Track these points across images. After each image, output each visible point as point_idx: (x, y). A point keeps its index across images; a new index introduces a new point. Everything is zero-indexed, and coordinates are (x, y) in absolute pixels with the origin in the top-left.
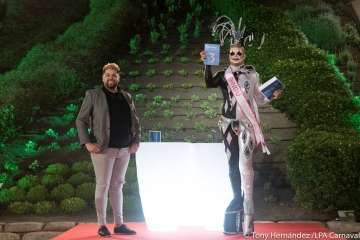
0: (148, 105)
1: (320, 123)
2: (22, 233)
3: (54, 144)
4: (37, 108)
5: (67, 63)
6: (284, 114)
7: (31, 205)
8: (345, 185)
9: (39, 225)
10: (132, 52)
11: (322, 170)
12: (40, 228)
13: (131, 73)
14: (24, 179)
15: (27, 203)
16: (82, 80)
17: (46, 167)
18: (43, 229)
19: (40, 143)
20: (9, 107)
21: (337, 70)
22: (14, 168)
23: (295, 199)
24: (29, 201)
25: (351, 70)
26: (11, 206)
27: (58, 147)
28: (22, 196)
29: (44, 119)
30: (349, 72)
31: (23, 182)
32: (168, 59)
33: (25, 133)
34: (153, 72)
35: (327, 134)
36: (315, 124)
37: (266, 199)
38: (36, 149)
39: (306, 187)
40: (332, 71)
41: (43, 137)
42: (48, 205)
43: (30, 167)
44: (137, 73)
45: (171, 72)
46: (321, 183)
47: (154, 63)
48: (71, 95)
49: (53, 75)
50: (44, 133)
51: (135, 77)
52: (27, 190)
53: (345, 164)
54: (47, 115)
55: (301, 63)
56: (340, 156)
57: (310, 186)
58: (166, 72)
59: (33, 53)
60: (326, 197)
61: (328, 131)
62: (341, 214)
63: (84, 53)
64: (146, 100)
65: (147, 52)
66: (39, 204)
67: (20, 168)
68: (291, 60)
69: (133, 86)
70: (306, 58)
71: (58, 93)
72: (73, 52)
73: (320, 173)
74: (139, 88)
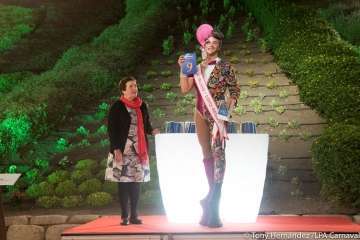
0: (178, 103)
1: (349, 117)
2: (46, 226)
3: (84, 141)
4: (69, 106)
5: (101, 63)
6: (315, 111)
7: (58, 199)
9: (64, 218)
11: (348, 163)
12: (64, 221)
13: (163, 73)
14: (54, 174)
15: (55, 197)
17: (76, 163)
18: (67, 222)
19: (71, 141)
20: (42, 106)
22: (45, 164)
23: (322, 193)
24: (56, 195)
26: (40, 200)
27: (89, 144)
28: (51, 191)
29: (77, 117)
31: (52, 177)
33: (57, 131)
35: (355, 128)
36: (344, 118)
37: (292, 193)
38: (67, 146)
39: (332, 180)
41: (75, 135)
42: (75, 199)
43: (60, 163)
44: (169, 72)
46: (348, 177)
48: (103, 94)
49: (86, 76)
50: (75, 131)
51: (166, 76)
52: (56, 185)
54: (80, 114)
55: (331, 58)
57: (337, 180)
59: (69, 54)
60: (353, 190)
61: (356, 125)
63: (118, 53)
64: (176, 98)
66: (66, 198)
67: (50, 164)
68: (321, 56)
69: (164, 85)
70: (337, 54)
71: (91, 93)
72: (106, 54)
73: (347, 166)
74: (171, 88)
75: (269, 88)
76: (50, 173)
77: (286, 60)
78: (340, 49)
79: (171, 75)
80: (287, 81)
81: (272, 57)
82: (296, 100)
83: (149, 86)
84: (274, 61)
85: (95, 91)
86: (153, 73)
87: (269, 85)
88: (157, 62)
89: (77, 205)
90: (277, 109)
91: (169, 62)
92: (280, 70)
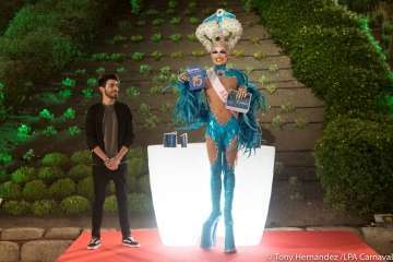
0: (155, 78)
1: (353, 107)
2: (21, 242)
3: (50, 128)
4: (29, 84)
5: (61, 29)
6: (310, 90)
7: (28, 204)
8: (382, 185)
9: (40, 231)
10: (133, 11)
11: (356, 168)
12: (40, 235)
13: (133, 38)
14: (19, 172)
15: (23, 202)
16: (79, 48)
17: (43, 156)
19: (34, 127)
21: (371, 38)
22: (7, 158)
23: (326, 200)
24: (26, 200)
25: (386, 33)
27: (55, 132)
28: (18, 193)
29: (38, 96)
30: (384, 37)
31: (18, 175)
32: (175, 20)
33: (16, 113)
34: (159, 36)
35: (362, 123)
36: (348, 109)
37: (292, 197)
38: (30, 134)
39: (337, 187)
40: (366, 40)
41: (37, 119)
42: (47, 205)
43: (25, 157)
44: (141, 38)
45: (179, 36)
46: (355, 183)
47: (160, 25)
48: (66, 66)
49: (45, 44)
50: (37, 114)
51: (137, 42)
52: (22, 185)
53: (383, 161)
54: (40, 92)
55: (330, 30)
56: (377, 153)
57: (343, 186)
58: (174, 37)
59: (22, 16)
60: (360, 198)
61: (362, 118)
62: (378, 218)
63: (80, 15)
64: (151, 72)
65: (150, 12)
66: (37, 203)
67: (13, 158)
68: (318, 27)
69: (137, 55)
70: (336, 24)
71: (52, 65)
72: (67, 15)
73: (354, 171)
74: (144, 57)
75: (257, 59)
76: (15, 170)
77: (276, 26)
78: (339, 17)
79: (143, 41)
80: (276, 50)
81: (258, 19)
82: (288, 75)
83: (118, 55)
84: (260, 23)
85: (57, 62)
86: (121, 38)
87: (256, 55)
88: (125, 23)
89: (50, 212)
90: (268, 87)
91: (140, 23)
92: (267, 36)
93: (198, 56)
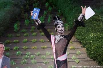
0: (23, 57)
6: (95, 62)
10: (15, 30)
13: (14, 41)
32: (34, 34)
34: (26, 40)
44: (17, 41)
45: (35, 40)
47: (27, 36)
51: (16, 43)
58: (33, 40)
64: (22, 54)
65: (23, 31)
68: (98, 33)
69: (15, 48)
74: (19, 49)
75: (71, 49)
77: (79, 35)
79: (19, 42)
80: (80, 46)
82: (85, 56)
86: (9, 41)
88: (11, 35)
90: (76, 60)
91: (18, 35)
92: (76, 40)
93: (44, 48)
